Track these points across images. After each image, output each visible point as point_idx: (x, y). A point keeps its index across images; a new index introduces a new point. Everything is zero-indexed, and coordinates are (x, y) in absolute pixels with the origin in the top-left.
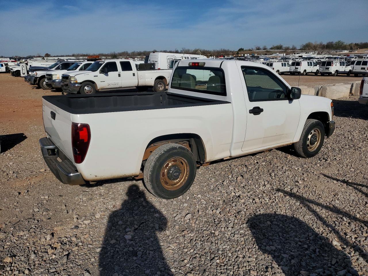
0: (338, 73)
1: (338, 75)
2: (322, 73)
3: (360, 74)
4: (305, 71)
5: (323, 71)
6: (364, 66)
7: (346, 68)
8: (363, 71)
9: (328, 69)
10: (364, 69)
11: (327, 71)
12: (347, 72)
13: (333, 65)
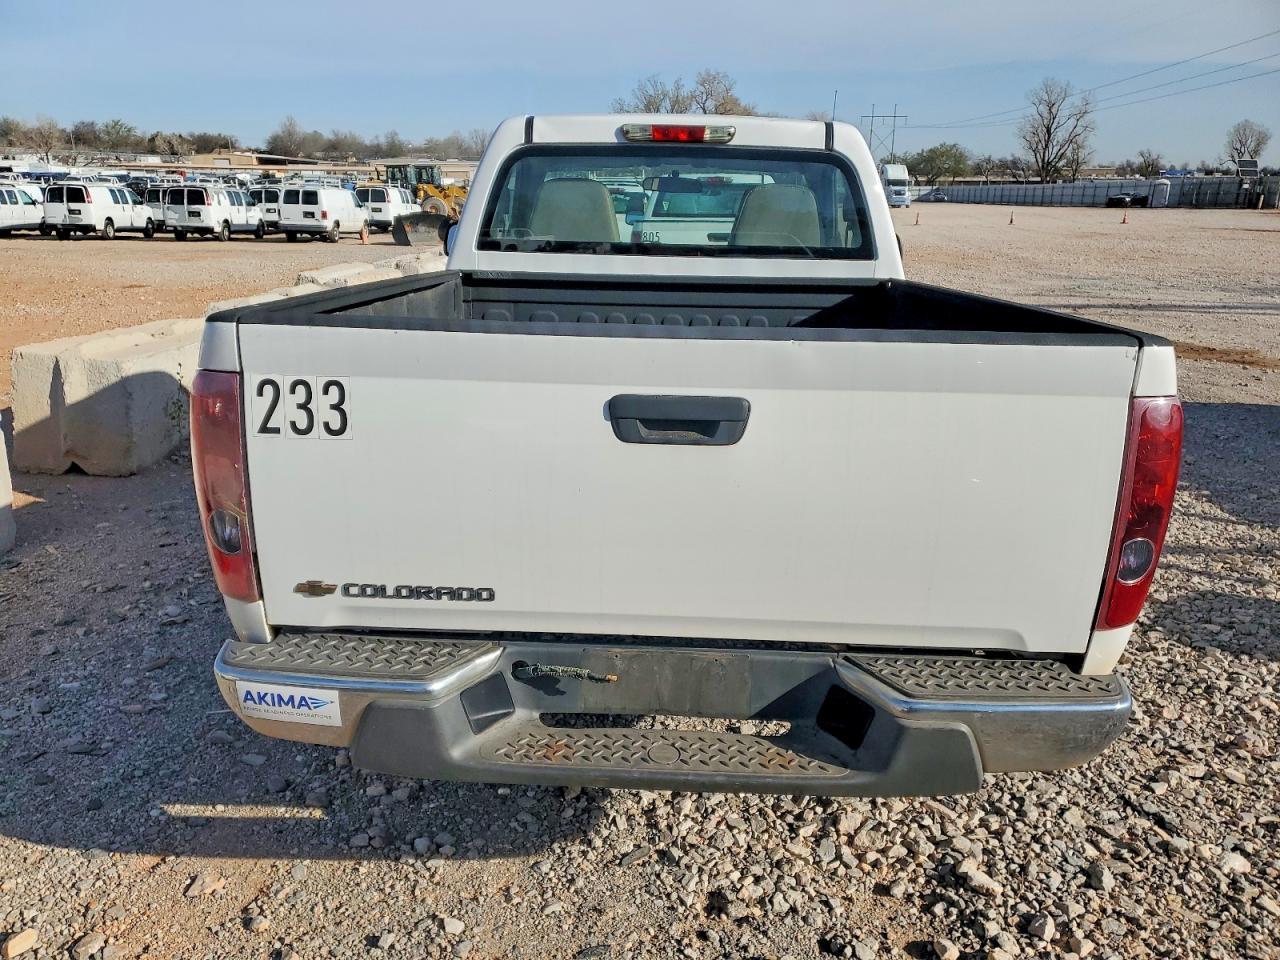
0: (232, 229)
1: (232, 236)
2: (180, 229)
3: (302, 232)
4: (109, 221)
5: (182, 224)
6: (309, 208)
7: (250, 214)
8: (309, 222)
9: (198, 214)
10: (312, 215)
11: (194, 222)
12: (255, 228)
13: (213, 203)
